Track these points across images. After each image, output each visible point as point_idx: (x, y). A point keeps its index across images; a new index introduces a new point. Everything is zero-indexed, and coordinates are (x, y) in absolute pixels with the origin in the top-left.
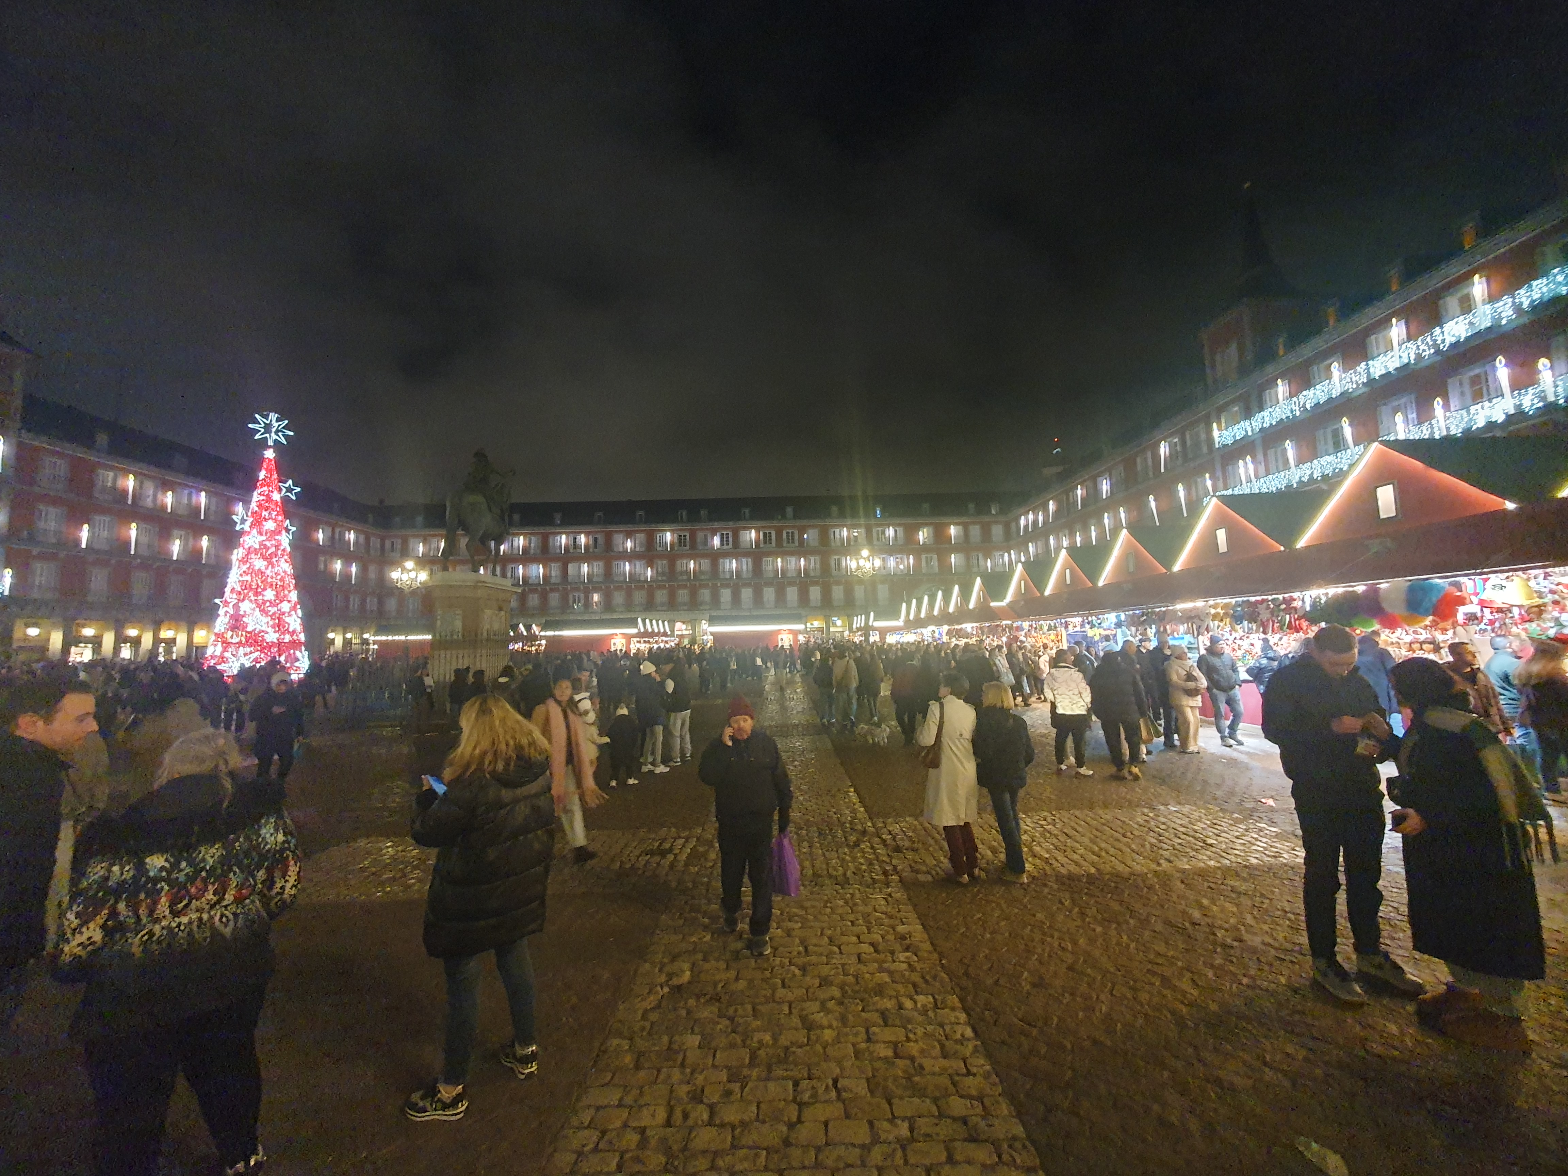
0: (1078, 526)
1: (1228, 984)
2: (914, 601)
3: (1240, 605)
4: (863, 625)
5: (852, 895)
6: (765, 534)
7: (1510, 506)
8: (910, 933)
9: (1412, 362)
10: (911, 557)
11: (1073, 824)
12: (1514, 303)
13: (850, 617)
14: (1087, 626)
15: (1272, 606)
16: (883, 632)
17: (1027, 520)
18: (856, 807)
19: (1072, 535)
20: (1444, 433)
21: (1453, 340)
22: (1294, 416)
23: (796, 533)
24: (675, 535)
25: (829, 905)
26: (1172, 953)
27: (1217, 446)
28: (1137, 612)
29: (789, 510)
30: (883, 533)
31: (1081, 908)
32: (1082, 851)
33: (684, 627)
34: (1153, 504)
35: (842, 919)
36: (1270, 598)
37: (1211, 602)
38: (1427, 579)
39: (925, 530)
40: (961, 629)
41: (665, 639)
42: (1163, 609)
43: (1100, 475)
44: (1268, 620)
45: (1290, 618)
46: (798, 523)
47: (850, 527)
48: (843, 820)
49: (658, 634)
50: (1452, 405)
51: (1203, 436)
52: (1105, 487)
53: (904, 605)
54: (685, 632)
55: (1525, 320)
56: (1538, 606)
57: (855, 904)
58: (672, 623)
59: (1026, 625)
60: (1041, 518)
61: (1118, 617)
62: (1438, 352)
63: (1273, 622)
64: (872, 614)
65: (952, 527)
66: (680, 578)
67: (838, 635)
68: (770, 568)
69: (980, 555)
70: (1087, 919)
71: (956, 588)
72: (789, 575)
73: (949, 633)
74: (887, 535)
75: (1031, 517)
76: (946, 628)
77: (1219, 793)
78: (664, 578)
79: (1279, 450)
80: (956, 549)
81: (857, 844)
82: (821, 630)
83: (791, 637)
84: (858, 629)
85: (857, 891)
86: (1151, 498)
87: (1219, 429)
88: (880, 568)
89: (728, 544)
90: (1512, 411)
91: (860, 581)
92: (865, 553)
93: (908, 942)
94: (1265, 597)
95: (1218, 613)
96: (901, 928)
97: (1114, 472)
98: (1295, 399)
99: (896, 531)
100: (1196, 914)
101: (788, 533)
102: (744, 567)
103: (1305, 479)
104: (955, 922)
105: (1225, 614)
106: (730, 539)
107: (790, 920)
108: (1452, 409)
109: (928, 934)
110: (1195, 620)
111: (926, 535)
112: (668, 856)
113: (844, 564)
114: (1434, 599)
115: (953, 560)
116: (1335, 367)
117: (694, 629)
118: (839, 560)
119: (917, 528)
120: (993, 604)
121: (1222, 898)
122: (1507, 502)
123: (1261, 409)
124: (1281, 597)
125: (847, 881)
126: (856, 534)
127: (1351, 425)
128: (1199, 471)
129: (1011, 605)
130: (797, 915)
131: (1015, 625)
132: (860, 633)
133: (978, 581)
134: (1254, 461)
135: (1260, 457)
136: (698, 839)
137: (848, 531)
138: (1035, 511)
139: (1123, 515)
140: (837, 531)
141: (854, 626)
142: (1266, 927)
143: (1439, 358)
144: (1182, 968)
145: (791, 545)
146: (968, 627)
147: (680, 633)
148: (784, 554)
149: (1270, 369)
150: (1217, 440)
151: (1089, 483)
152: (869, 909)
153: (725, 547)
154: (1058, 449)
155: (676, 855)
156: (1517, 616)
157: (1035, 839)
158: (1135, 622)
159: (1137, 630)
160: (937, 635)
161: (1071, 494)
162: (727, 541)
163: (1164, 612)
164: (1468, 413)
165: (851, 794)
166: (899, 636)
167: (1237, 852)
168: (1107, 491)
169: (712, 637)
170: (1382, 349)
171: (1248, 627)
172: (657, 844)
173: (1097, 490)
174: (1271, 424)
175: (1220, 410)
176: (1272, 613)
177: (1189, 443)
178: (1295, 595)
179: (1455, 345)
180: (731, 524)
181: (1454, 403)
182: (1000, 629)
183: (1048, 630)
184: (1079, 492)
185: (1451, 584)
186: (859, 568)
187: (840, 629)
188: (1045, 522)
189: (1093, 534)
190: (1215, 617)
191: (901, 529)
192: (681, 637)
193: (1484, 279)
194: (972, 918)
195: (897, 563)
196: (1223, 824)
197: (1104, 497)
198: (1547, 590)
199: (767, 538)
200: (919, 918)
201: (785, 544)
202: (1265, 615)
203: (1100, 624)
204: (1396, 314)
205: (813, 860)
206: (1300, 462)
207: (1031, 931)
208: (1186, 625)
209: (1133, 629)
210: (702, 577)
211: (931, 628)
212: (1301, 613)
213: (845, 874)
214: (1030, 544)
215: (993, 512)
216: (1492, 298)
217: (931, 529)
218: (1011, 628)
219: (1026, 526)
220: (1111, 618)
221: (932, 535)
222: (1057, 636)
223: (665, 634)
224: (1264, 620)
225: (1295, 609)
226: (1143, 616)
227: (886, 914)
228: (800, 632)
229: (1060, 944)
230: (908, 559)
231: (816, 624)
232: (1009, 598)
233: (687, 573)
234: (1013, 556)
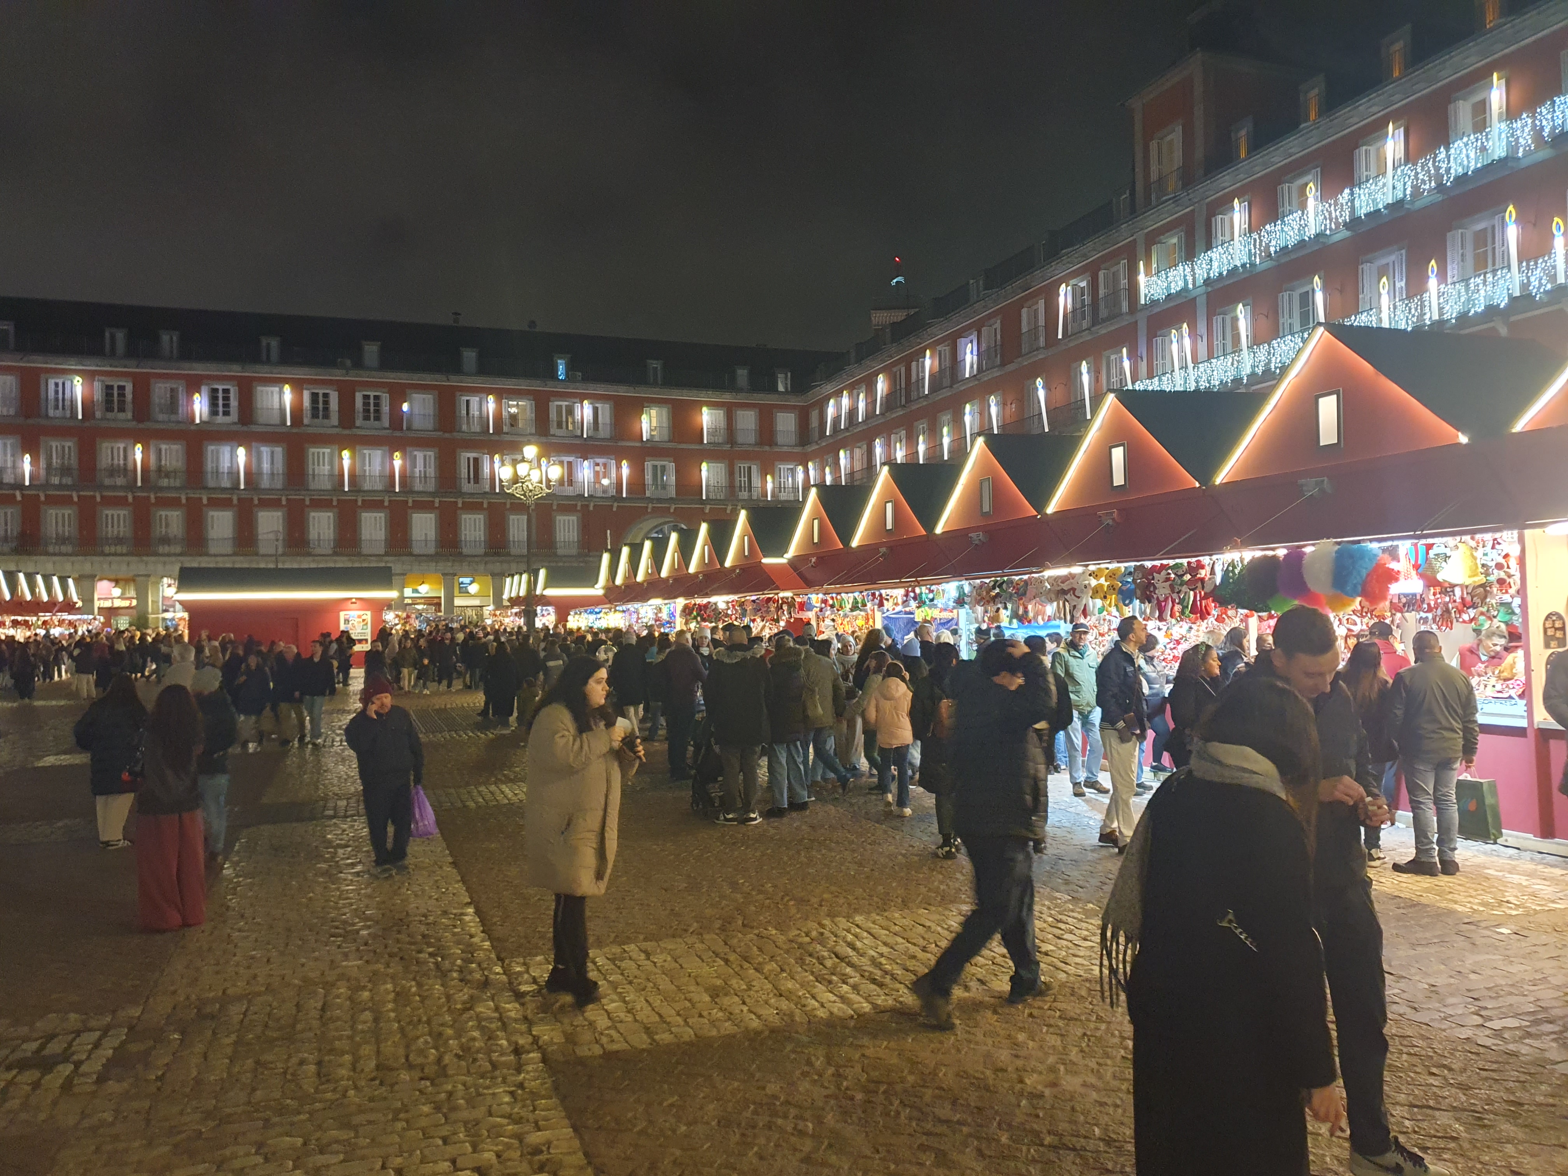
0: (922, 425)
1: (1024, 1148)
2: (625, 551)
3: (1130, 574)
4: (522, 593)
5: (450, 1094)
6: (314, 397)
7: (1463, 439)
8: (549, 1144)
9: (1408, 198)
10: (624, 463)
11: (850, 937)
12: (1534, 125)
13: (498, 577)
14: (913, 604)
15: (1173, 576)
16: (564, 608)
17: (839, 406)
18: (475, 940)
19: (912, 441)
20: (1436, 317)
21: (1460, 171)
22: (1253, 265)
23: (385, 399)
24: (97, 385)
25: (402, 1115)
26: (958, 1116)
27: (1143, 302)
28: (987, 581)
29: (371, 350)
30: (570, 411)
31: (838, 1067)
32: (856, 979)
33: (117, 592)
34: (1041, 394)
35: (426, 1136)
36: (1171, 562)
37: (1092, 568)
38: (1359, 542)
39: (653, 412)
40: (706, 606)
41: (66, 616)
42: (1026, 577)
43: (961, 334)
44: (1166, 599)
45: (1195, 597)
46: (392, 377)
47: (501, 395)
48: (447, 964)
49: (51, 606)
50: (1449, 274)
51: (1124, 282)
52: (969, 357)
53: (606, 558)
54: (118, 603)
55: (1545, 154)
56: (1483, 586)
57: (454, 1109)
58: (86, 582)
59: (815, 598)
60: (862, 405)
61: (961, 588)
62: (1440, 187)
63: (1173, 601)
64: (542, 573)
65: (705, 410)
66: (107, 482)
67: (470, 612)
68: (326, 469)
69: (754, 468)
70: (845, 1084)
71: (704, 527)
72: (367, 486)
73: (687, 611)
74: (578, 417)
75: (845, 401)
76: (681, 602)
77: (1075, 874)
78: (68, 481)
79: (1228, 318)
80: (712, 454)
81: (469, 1006)
82: (434, 602)
83: (368, 615)
84: (514, 602)
85: (460, 1087)
86: (1039, 382)
87: (1148, 273)
88: (561, 482)
89: (226, 413)
90: (1517, 293)
91: (519, 506)
92: (530, 451)
93: (543, 1157)
94: (1165, 562)
95: (1101, 586)
96: (535, 1138)
97: (984, 330)
98: (1255, 235)
99: (596, 411)
100: (1004, 1056)
101: (366, 397)
102: (266, 466)
103: (1259, 371)
104: (630, 1115)
105: (1112, 587)
106: (234, 403)
107: (321, 1152)
108: (1449, 281)
109: (581, 1139)
110: (1068, 597)
111: (654, 424)
112: (60, 1067)
113: (486, 470)
114: (1364, 573)
115: (704, 474)
116: (1312, 191)
117: (142, 596)
118: (476, 460)
119: (639, 406)
120: (765, 561)
121: (1045, 1029)
122: (1460, 434)
123: (1209, 247)
124: (1184, 561)
125: (443, 1071)
126: (513, 410)
127: (1325, 288)
128: (1115, 342)
129: (794, 563)
130: (337, 1142)
131: (798, 600)
132: (516, 610)
133: (743, 514)
134: (1193, 334)
135: (1202, 328)
136: (131, 1028)
137: (499, 401)
138: (853, 388)
139: (994, 410)
140: (474, 400)
141: (506, 596)
142: (1092, 1064)
143: (1439, 197)
144: (970, 1135)
145: (372, 422)
146: (721, 601)
147: (107, 604)
148: (354, 442)
149: (1226, 180)
150: (1143, 290)
151: (945, 348)
152: (480, 1112)
153: (220, 419)
154: (900, 279)
155: (78, 1064)
156: (1458, 598)
157: (786, 967)
158: (984, 597)
159: (986, 612)
160: (664, 616)
161: (914, 364)
162: (227, 406)
163: (1025, 581)
164: (1467, 287)
165: (467, 918)
166: (593, 617)
167: (1078, 960)
168: (972, 367)
169: (186, 615)
170: (1373, 173)
171: (1140, 609)
172: (34, 1045)
173: (955, 362)
174: (1221, 274)
175: (1152, 239)
176: (1172, 587)
177: (1102, 292)
178: (1206, 560)
179: (1461, 179)
180: (235, 370)
181: (1452, 270)
182: (773, 607)
183: (852, 610)
184: (928, 362)
185: (1384, 550)
186: (516, 479)
187: (476, 602)
188: (870, 414)
189: (946, 441)
190: (1096, 592)
191: (607, 406)
192: (111, 612)
193: (1503, 81)
194: (660, 1104)
195: (597, 474)
196: (1070, 920)
197: (967, 375)
198: (1493, 564)
199: (319, 407)
200: (569, 1117)
201: (359, 422)
202: (1162, 591)
203: (932, 600)
204: (1395, 116)
205: (378, 1042)
206: (1256, 341)
207: (755, 1112)
208: (1055, 604)
209: (980, 609)
210: (165, 482)
211: (657, 601)
212: (1208, 588)
213: (439, 1060)
214: (842, 453)
215: (781, 388)
216: (1511, 114)
217: (665, 411)
218: (791, 604)
219: (837, 420)
220: (950, 589)
221: (665, 424)
222: (868, 619)
223: (68, 607)
224: (1162, 598)
225: (1202, 580)
226: (994, 588)
227: (509, 1116)
228: (388, 605)
229: (796, 1125)
230: (619, 467)
231: (425, 589)
232: (792, 551)
233: (127, 471)
234: (812, 473)
